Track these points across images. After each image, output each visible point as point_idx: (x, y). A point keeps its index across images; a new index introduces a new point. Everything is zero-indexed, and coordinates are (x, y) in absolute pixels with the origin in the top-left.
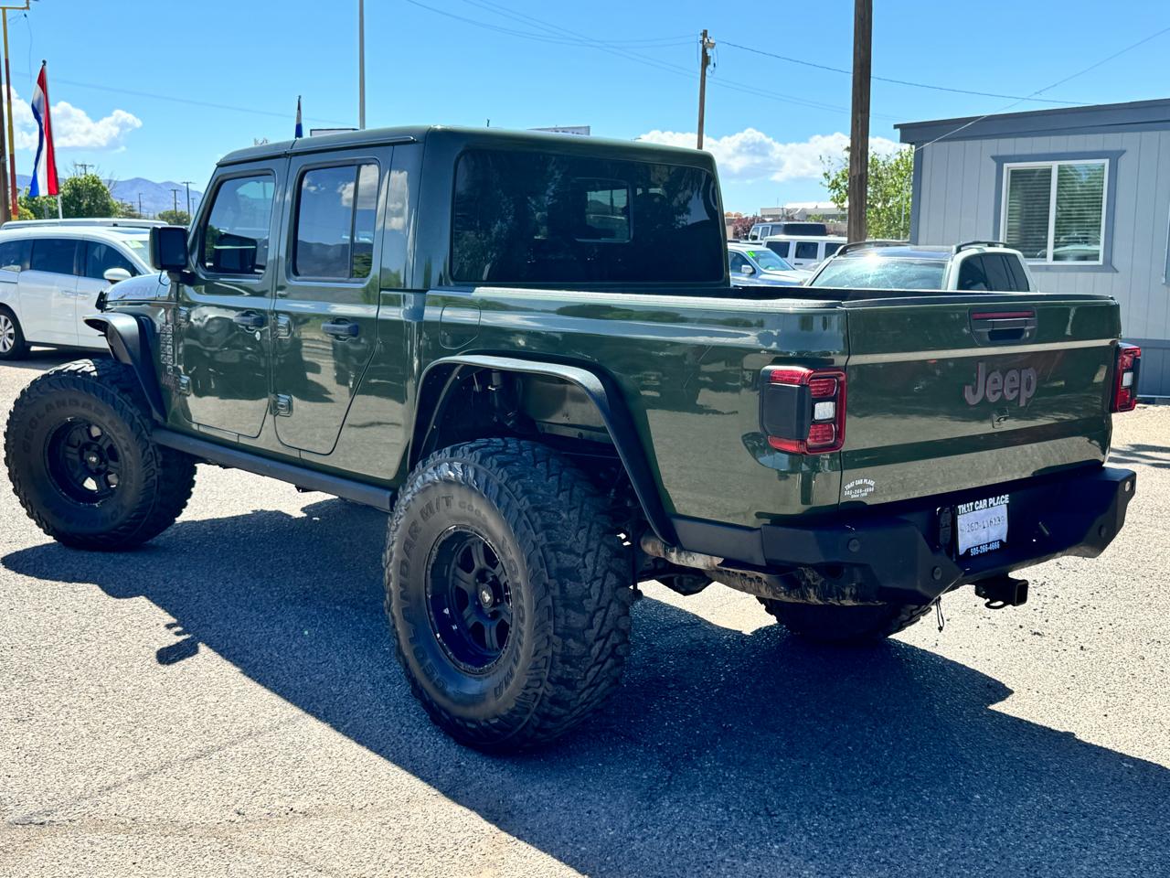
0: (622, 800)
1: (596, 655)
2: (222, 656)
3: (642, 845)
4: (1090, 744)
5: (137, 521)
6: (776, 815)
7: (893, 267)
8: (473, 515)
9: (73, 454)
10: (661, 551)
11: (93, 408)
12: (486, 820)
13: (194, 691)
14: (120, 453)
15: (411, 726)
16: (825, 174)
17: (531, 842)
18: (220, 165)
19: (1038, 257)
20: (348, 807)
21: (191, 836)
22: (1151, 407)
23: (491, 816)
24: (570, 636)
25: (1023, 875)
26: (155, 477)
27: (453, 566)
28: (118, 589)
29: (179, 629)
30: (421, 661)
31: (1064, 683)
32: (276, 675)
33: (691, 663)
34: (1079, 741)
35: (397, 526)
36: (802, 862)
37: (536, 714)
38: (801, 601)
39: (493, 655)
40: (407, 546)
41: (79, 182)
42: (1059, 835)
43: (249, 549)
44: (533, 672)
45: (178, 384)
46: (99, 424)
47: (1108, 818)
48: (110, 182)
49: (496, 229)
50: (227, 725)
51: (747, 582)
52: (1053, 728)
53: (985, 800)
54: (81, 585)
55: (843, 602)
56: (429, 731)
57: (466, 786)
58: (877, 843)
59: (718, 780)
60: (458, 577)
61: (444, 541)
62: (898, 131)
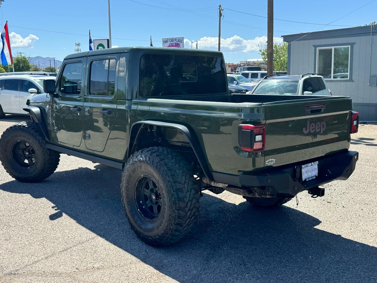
0: (198, 261)
1: (189, 216)
2: (70, 217)
3: (205, 276)
4: (346, 239)
5: (42, 173)
6: (247, 265)
7: (282, 83)
8: (149, 172)
9: (20, 152)
10: (208, 182)
11: (26, 137)
12: (155, 269)
13: (61, 229)
14: (36, 152)
15: (131, 239)
16: (260, 50)
17: (170, 276)
18: (65, 59)
19: (328, 77)
20: (112, 266)
21: (62, 277)
22: (365, 125)
23: (157, 267)
24: (180, 210)
25: (324, 282)
26: (47, 159)
27: (143, 187)
28: (36, 196)
29: (56, 208)
30: (133, 218)
31: (338, 219)
32: (87, 223)
33: (219, 215)
34: (342, 238)
35: (125, 175)
36: (255, 280)
37: (170, 234)
38: (253, 197)
39: (156, 216)
40: (128, 182)
41: (19, 59)
42: (336, 269)
43: (78, 181)
44: (169, 221)
45: (54, 129)
46: (29, 142)
47: (352, 263)
48: (29, 58)
49: (154, 77)
50: (72, 240)
51: (236, 191)
52: (334, 233)
53: (312, 258)
54: (25, 194)
55: (266, 197)
56: (136, 240)
57: (149, 258)
58: (279, 273)
59: (228, 254)
60: (144, 191)
61: (140, 180)
62: (283, 38)
